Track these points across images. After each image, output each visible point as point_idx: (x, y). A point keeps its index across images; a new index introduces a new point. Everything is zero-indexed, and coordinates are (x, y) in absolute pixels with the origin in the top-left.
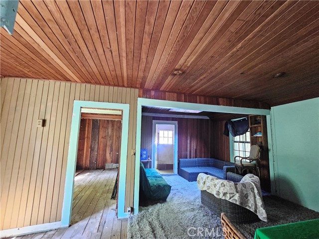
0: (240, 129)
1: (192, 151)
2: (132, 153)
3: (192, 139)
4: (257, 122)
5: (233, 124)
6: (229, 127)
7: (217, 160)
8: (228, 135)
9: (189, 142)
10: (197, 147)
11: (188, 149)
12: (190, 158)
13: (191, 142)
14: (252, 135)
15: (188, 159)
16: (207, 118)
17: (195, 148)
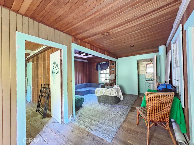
0: (104, 67)
1: (79, 80)
2: (70, 81)
3: (80, 73)
4: (112, 64)
5: (101, 65)
6: (99, 66)
7: (92, 83)
8: (98, 70)
9: (78, 75)
10: (82, 77)
11: (78, 79)
12: (79, 84)
13: (79, 75)
15: (78, 85)
16: (86, 61)
17: (81, 78)
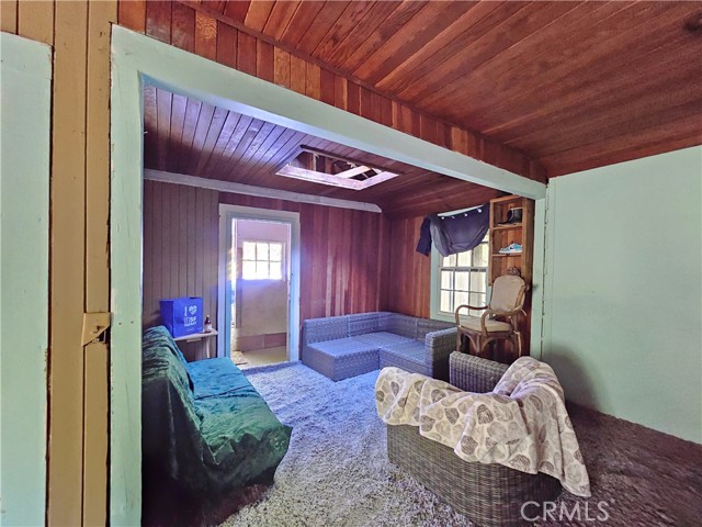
0: (460, 236)
1: (338, 296)
2: (88, 332)
3: (339, 263)
4: (511, 218)
5: (444, 225)
6: (434, 230)
7: (397, 316)
8: (427, 252)
9: (329, 271)
10: (349, 284)
11: (329, 292)
12: (333, 314)
13: (334, 271)
14: (495, 249)
15: (329, 318)
16: (376, 209)
17: (345, 287)
